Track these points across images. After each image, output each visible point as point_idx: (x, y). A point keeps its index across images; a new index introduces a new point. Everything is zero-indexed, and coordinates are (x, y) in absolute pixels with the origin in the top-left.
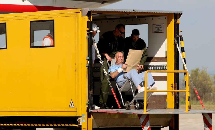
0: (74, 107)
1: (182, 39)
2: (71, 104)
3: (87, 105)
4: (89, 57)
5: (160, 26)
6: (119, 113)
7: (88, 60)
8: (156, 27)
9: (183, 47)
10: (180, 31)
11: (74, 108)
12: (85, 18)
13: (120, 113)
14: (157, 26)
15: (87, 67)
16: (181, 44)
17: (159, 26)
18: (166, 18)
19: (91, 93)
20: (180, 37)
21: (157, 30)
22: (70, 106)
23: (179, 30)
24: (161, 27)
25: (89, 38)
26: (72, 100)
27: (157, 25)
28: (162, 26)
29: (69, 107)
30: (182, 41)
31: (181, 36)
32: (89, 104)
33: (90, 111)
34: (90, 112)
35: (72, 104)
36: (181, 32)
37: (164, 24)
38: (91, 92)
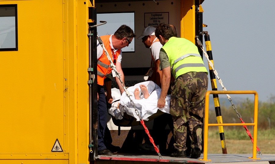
0: (62, 151)
1: (207, 38)
2: (55, 146)
3: (89, 148)
4: (93, 68)
5: (160, 17)
6: (158, 161)
7: (90, 73)
8: (152, 17)
9: (211, 51)
10: (203, 26)
11: (62, 153)
12: (85, 3)
13: (161, 162)
14: (154, 16)
15: (89, 84)
16: (207, 47)
17: (159, 15)
18: (172, 3)
19: (96, 128)
20: (204, 35)
21: (154, 23)
22: (54, 150)
23: (203, 24)
24: (162, 18)
25: (92, 36)
26: (57, 140)
27: (154, 14)
28: (165, 16)
29: (52, 151)
30: (209, 42)
31: (206, 33)
32: (93, 146)
33: (95, 157)
34: (94, 159)
35: (58, 146)
36: (207, 26)
37: (168, 12)
38: (96, 126)
